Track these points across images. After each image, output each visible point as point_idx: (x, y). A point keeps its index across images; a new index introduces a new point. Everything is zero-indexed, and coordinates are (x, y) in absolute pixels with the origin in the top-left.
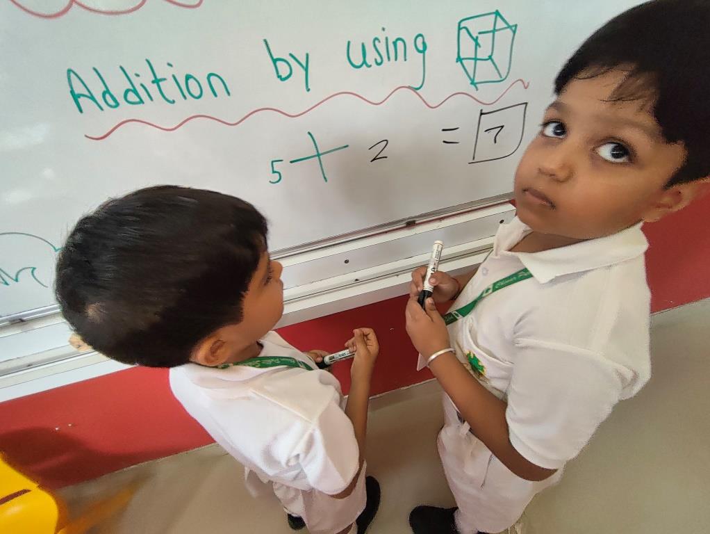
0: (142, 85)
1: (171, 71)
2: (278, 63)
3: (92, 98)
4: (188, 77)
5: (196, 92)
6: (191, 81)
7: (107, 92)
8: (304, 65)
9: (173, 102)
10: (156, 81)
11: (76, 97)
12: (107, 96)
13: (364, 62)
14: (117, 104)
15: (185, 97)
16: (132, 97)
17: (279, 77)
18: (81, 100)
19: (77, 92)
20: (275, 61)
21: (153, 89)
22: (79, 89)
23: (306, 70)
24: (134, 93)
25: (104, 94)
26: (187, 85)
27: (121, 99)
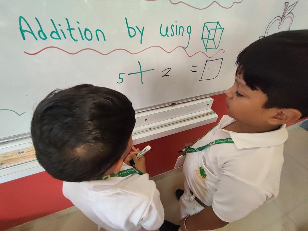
0: (61, 30)
1: (78, 26)
3: (32, 33)
4: (86, 30)
6: (87, 32)
7: (41, 31)
9: (77, 40)
10: (70, 29)
11: (22, 31)
12: (41, 33)
13: (167, 34)
14: (46, 38)
15: (83, 39)
17: (130, 35)
18: (26, 34)
20: (129, 28)
23: (142, 34)
24: (56, 34)
25: (39, 32)
26: (85, 33)
27: (48, 36)
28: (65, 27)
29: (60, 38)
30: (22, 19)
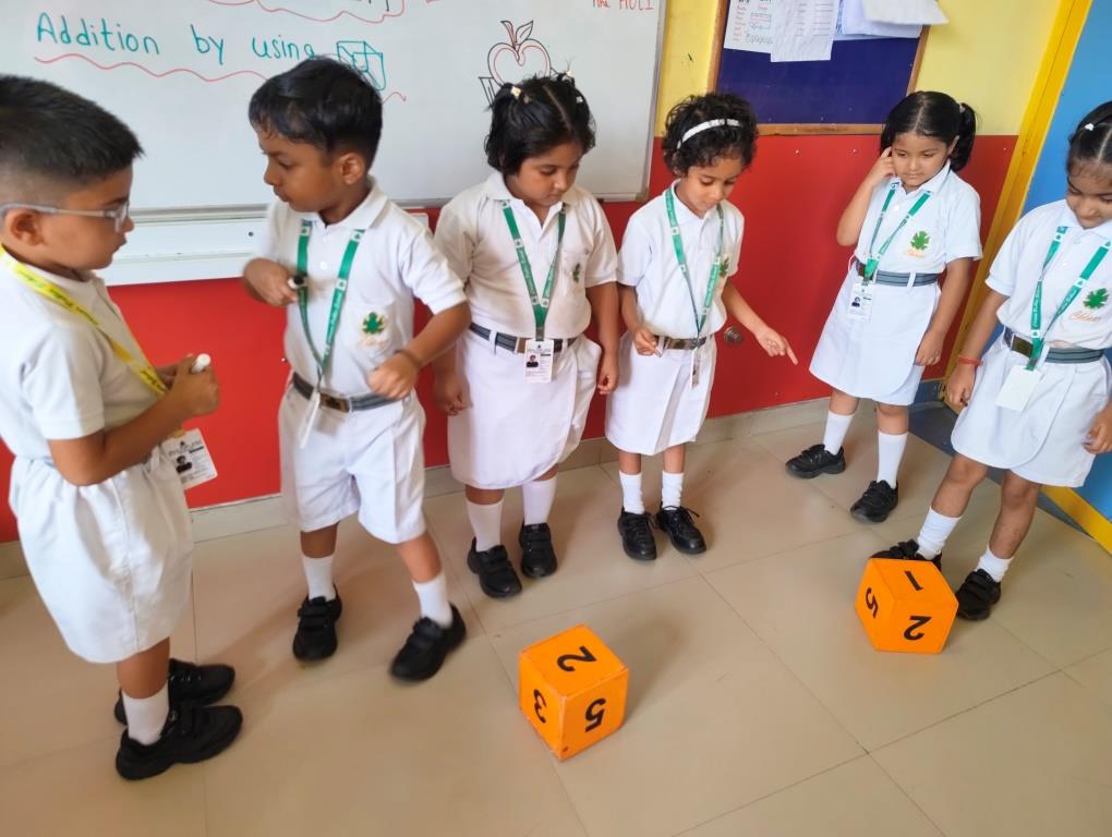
0: (94, 34)
1: (119, 29)
2: (200, 41)
3: (52, 33)
4: (129, 36)
5: (133, 46)
6: (131, 39)
7: (65, 32)
8: (219, 44)
9: (113, 49)
10: (105, 33)
11: (40, 30)
12: (64, 35)
13: (266, 54)
14: (69, 41)
15: (123, 48)
16: (83, 39)
17: (199, 50)
18: (44, 34)
19: (43, 27)
20: (197, 39)
21: (101, 38)
22: (45, 25)
23: (221, 49)
24: (85, 38)
25: (62, 33)
26: (127, 40)
27: (73, 39)
28: (98, 30)
29: (89, 43)
30: (44, 17)
